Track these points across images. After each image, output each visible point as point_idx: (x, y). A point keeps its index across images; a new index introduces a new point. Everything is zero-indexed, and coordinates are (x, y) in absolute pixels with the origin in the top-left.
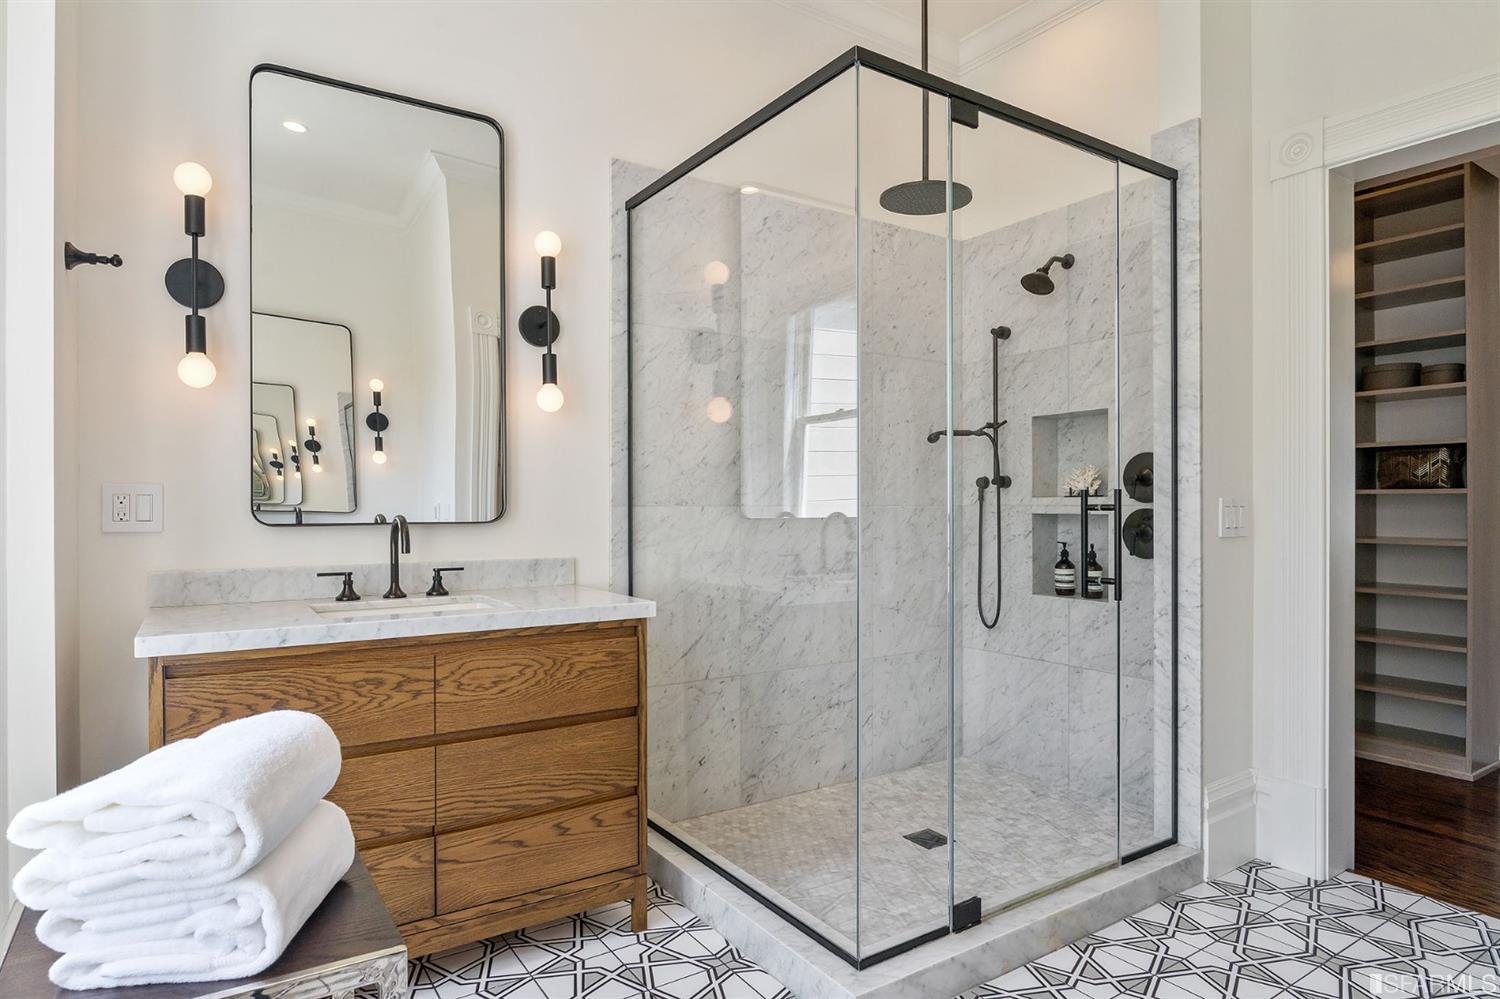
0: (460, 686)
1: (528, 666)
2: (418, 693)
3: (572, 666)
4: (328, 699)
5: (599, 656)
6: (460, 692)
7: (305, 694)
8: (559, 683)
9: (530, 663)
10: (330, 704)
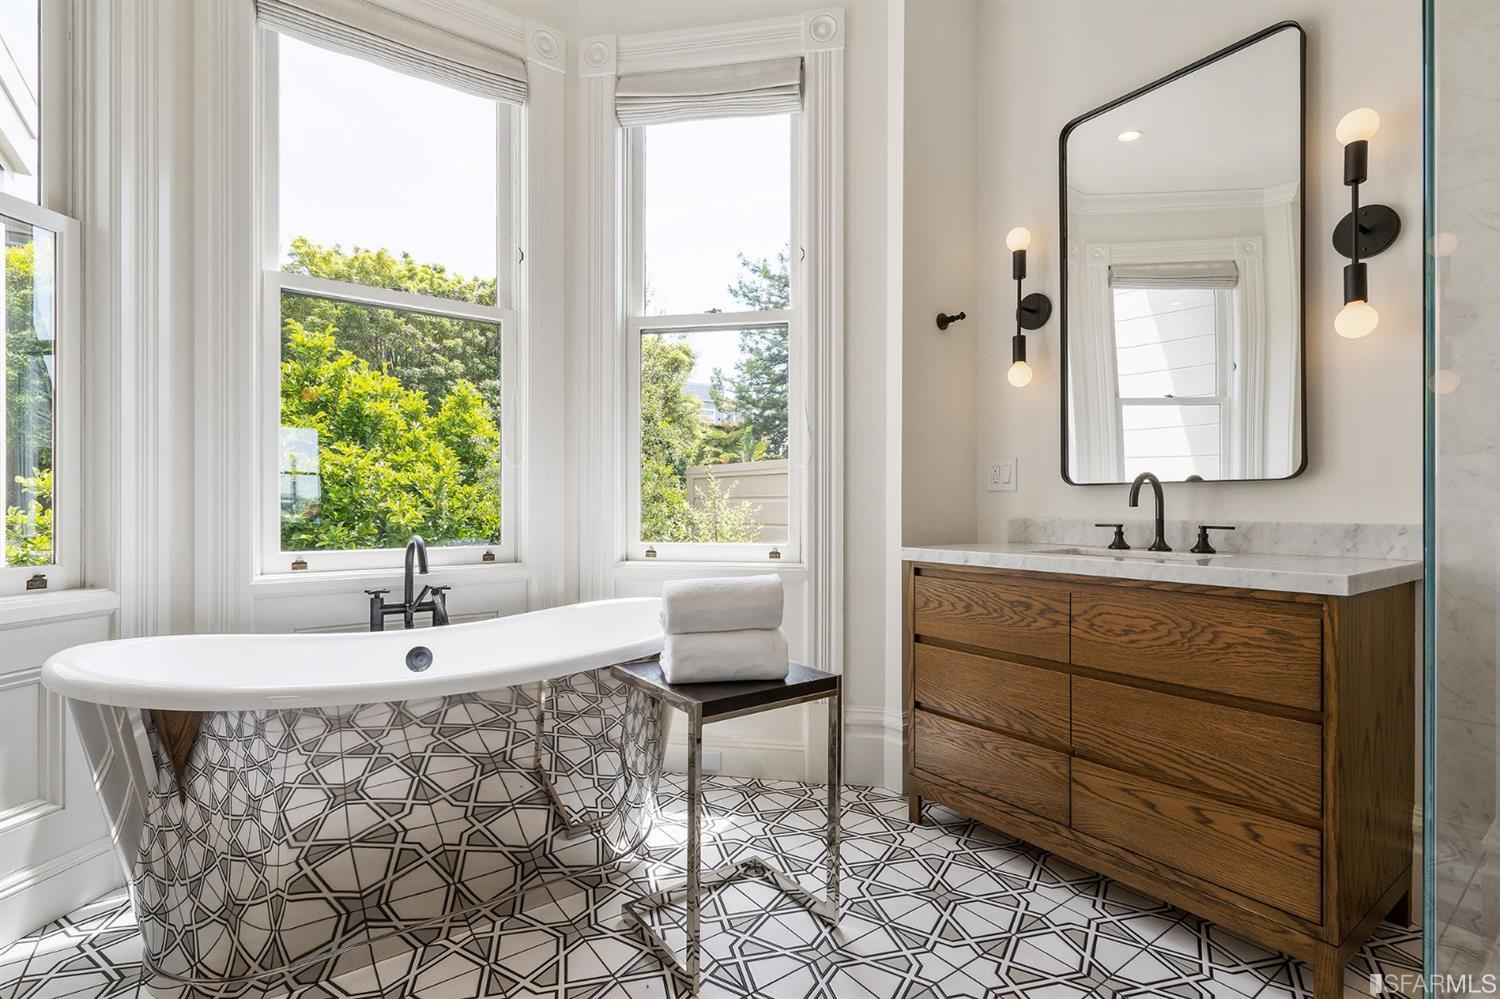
0: (1092, 625)
1: (1162, 623)
2: (1056, 623)
3: (1216, 635)
4: (995, 611)
5: (1257, 632)
6: (1091, 631)
7: (981, 603)
8: (1199, 650)
9: (1164, 620)
10: (995, 615)
